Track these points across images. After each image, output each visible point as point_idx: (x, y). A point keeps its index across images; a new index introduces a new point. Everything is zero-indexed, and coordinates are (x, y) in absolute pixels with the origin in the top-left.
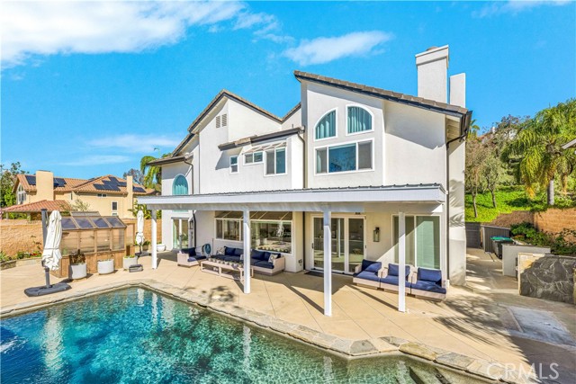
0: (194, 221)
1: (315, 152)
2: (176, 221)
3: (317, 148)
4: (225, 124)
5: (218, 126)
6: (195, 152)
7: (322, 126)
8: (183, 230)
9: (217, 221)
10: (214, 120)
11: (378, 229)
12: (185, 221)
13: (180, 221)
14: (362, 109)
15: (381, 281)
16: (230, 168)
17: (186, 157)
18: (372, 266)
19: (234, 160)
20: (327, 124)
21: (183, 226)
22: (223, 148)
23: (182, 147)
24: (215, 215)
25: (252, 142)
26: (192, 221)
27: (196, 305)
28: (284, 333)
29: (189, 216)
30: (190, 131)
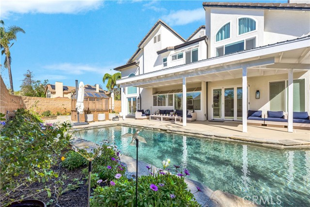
1: (215, 50)
2: (129, 99)
3: (217, 47)
4: (159, 40)
5: (155, 42)
6: (141, 60)
7: (220, 34)
8: (133, 104)
9: (154, 96)
10: (153, 39)
11: (258, 91)
12: (135, 99)
13: (132, 99)
14: (248, 19)
15: (265, 120)
16: (163, 65)
17: (136, 62)
18: (255, 113)
19: (165, 60)
20: (223, 32)
21: (133, 102)
22: (159, 53)
23: (133, 58)
24: (152, 93)
25: (175, 49)
26: (139, 98)
27: (159, 130)
28: (226, 138)
29: (137, 95)
30: (139, 47)
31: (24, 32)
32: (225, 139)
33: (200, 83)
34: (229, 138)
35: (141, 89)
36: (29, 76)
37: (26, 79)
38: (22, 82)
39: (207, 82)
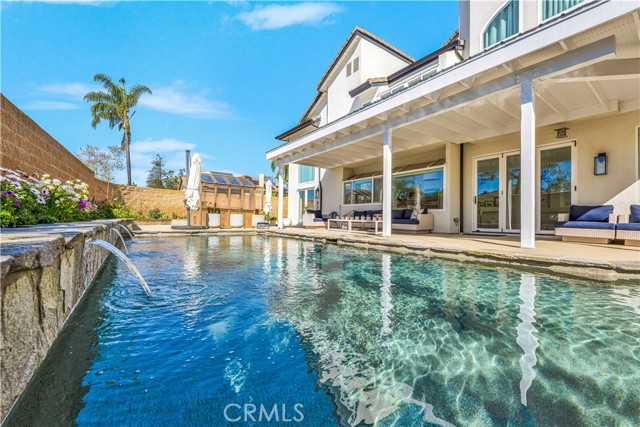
0: (320, 190)
2: (302, 193)
4: (356, 69)
5: (349, 74)
6: (323, 114)
7: (494, 29)
8: (309, 201)
9: (345, 185)
10: (345, 69)
11: (602, 155)
12: (311, 192)
13: (306, 192)
15: (618, 227)
17: (314, 119)
18: (591, 213)
20: (502, 22)
21: (309, 198)
22: (353, 93)
23: (309, 112)
24: (342, 178)
25: (389, 82)
26: (318, 190)
27: (324, 241)
28: (457, 253)
29: (315, 185)
30: (318, 89)
31: (150, 92)
32: (453, 256)
33: (443, 148)
34: (463, 253)
35: (323, 171)
36: (158, 164)
37: (154, 168)
38: (148, 173)
39: (462, 145)
